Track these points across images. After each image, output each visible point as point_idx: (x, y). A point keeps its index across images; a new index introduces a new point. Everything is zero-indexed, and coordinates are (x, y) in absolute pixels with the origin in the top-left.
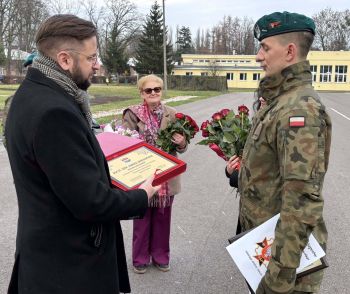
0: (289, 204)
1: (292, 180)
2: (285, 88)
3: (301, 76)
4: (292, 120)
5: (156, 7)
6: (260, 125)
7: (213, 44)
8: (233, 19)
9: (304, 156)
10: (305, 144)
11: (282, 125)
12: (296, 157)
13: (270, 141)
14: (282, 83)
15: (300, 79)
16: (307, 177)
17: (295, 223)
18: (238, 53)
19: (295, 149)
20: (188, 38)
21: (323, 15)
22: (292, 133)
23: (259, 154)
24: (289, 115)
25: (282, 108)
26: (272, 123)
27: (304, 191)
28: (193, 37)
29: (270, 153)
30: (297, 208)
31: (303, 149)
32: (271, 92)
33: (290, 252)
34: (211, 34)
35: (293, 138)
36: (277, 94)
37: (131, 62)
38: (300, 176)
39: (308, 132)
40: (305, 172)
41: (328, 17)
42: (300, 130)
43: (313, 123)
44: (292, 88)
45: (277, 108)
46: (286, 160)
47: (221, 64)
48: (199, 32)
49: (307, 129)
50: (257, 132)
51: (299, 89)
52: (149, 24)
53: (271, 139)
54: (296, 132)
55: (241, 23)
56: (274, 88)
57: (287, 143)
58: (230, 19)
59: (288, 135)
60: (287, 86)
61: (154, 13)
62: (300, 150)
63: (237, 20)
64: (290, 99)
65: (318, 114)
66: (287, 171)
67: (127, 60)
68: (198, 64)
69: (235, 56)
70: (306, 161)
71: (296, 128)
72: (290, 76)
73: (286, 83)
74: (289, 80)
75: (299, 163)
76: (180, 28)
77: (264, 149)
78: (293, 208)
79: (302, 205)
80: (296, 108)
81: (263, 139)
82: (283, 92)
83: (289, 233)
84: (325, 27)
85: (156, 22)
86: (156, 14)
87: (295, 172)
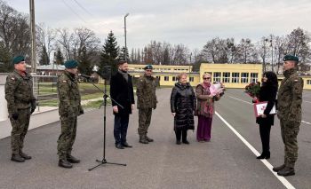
5: (111, 35)
8: (157, 43)
18: (163, 64)
21: (214, 41)
28: (130, 53)
37: (96, 68)
41: (217, 43)
52: (107, 45)
55: (162, 46)
58: (155, 43)
61: (110, 38)
63: (159, 44)
67: (93, 68)
68: (138, 70)
69: (161, 66)
84: (215, 49)
85: (112, 44)
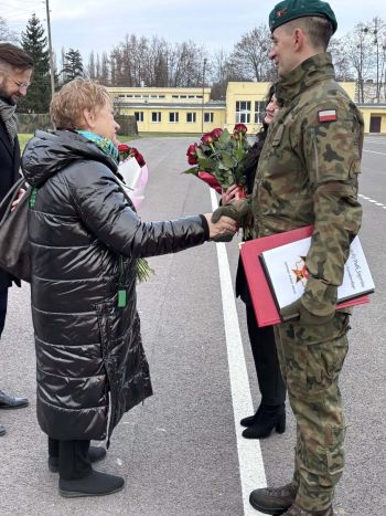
0: (327, 211)
1: (327, 183)
2: (307, 84)
3: (324, 69)
4: (322, 114)
5: (34, 22)
6: (281, 127)
7: (113, 72)
8: (138, 38)
9: (340, 153)
10: (339, 141)
11: (309, 123)
12: (330, 155)
13: (294, 144)
14: (304, 77)
15: (324, 72)
16: (345, 177)
17: (336, 232)
18: (148, 85)
19: (328, 147)
20: (79, 65)
21: (256, 34)
22: (322, 129)
23: (282, 162)
24: (317, 109)
25: (307, 104)
26: (296, 122)
27: (342, 194)
28: (85, 63)
29: (295, 159)
30: (337, 214)
31: (338, 147)
32: (291, 90)
33: (334, 266)
34: (109, 59)
35: (324, 135)
36: (297, 91)
38: (338, 177)
39: (340, 127)
40: (342, 172)
42: (332, 125)
43: (345, 116)
44: (316, 83)
45: (300, 106)
46: (317, 162)
47: (127, 100)
48: (92, 56)
49: (339, 123)
50: (278, 136)
51: (323, 83)
52: (25, 45)
53: (295, 141)
54: (327, 128)
55: (149, 45)
56: (293, 85)
57: (318, 142)
58: (134, 39)
59: (318, 132)
60: (309, 80)
61: (32, 30)
62: (333, 147)
63: (144, 41)
64: (315, 94)
65: (349, 109)
66: (320, 173)
69: (143, 89)
70: (342, 159)
71: (327, 122)
72: (312, 69)
73: (308, 78)
74: (312, 74)
75: (335, 162)
76: (67, 51)
77: (288, 156)
78: (332, 215)
79: (342, 210)
80: (324, 102)
81: (286, 143)
82: (304, 88)
83: (331, 244)
84: (258, 50)
85: (35, 42)
86: (35, 32)
87: (330, 173)
